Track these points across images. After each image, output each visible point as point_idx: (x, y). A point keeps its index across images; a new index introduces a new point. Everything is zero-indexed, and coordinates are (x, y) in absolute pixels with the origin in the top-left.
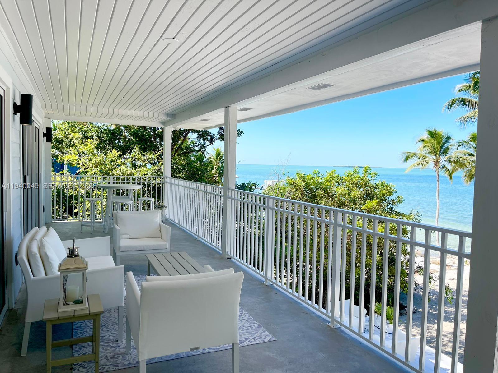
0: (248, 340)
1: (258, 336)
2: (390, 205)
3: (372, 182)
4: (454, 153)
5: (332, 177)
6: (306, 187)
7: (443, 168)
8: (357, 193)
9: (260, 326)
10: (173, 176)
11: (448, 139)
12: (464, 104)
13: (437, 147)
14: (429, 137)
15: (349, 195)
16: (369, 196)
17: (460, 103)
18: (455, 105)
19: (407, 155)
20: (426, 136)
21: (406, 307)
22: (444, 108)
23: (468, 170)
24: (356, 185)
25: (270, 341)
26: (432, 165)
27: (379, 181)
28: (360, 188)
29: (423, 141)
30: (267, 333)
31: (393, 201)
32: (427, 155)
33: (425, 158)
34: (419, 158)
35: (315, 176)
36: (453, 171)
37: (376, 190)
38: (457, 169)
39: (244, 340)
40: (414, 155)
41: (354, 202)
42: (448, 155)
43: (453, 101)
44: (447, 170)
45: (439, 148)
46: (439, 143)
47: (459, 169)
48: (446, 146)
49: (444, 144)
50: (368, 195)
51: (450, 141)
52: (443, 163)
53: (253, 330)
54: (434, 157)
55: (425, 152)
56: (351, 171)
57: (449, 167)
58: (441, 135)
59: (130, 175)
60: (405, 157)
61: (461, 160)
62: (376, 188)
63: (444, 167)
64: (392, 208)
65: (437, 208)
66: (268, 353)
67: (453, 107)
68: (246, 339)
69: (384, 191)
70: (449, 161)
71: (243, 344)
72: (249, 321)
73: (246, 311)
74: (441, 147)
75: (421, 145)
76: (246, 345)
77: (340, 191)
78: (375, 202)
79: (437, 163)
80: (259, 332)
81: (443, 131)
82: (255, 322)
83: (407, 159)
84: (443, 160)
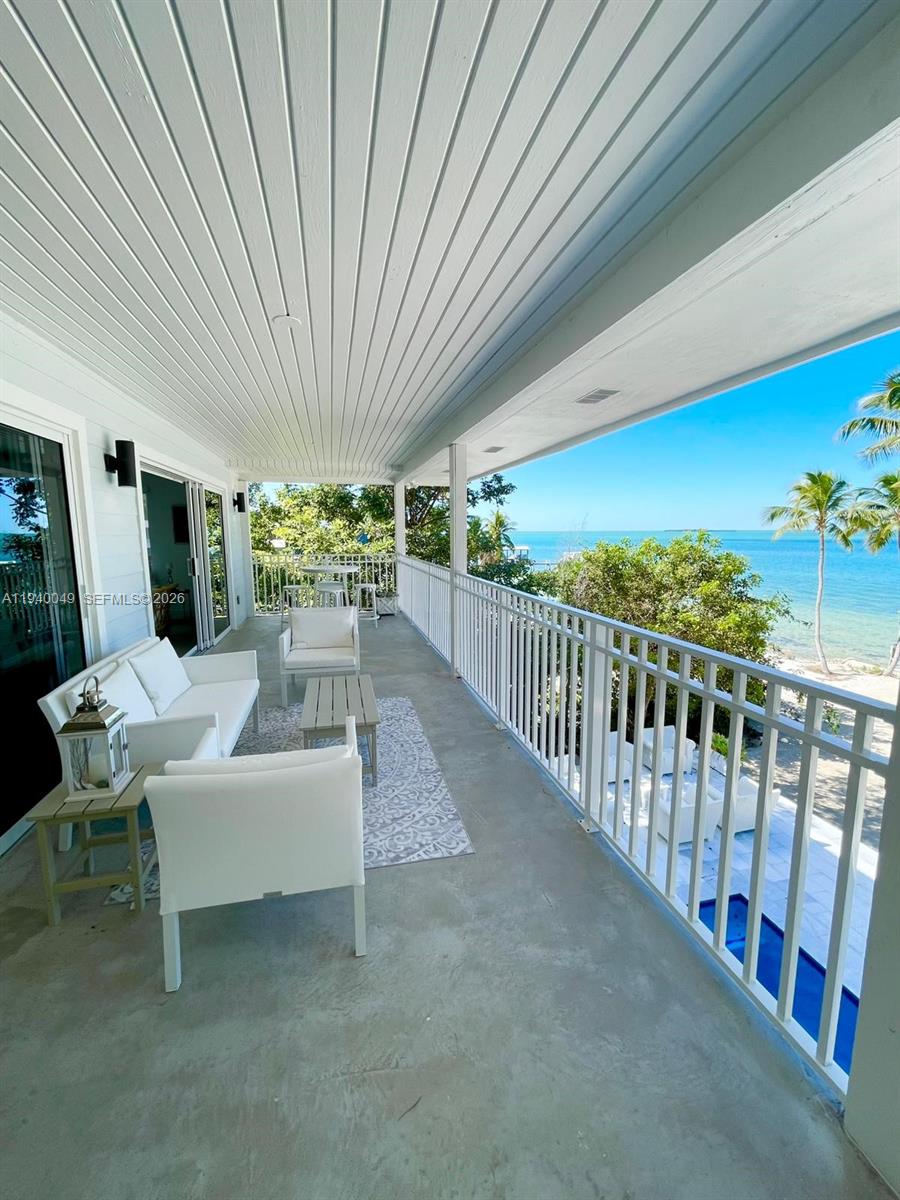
0: (424, 849)
1: (445, 840)
2: (739, 589)
3: (712, 554)
4: (851, 504)
5: (648, 547)
6: (606, 562)
7: (832, 529)
8: (686, 571)
9: (456, 817)
10: (409, 553)
11: (842, 484)
12: (873, 426)
13: (823, 497)
14: (810, 482)
15: (673, 573)
16: (707, 575)
17: (865, 426)
18: (856, 430)
19: (774, 511)
20: (805, 482)
21: (761, 735)
22: (837, 438)
23: (875, 531)
24: (685, 559)
25: (463, 854)
26: (813, 525)
27: (722, 552)
28: (692, 564)
29: (799, 489)
30: (463, 834)
31: (744, 581)
32: (805, 510)
33: (801, 514)
34: (792, 515)
35: (624, 546)
36: (849, 533)
37: (718, 566)
38: (856, 530)
39: (417, 846)
40: (785, 510)
41: (682, 583)
42: (840, 510)
43: (853, 425)
44: (839, 531)
45: (826, 499)
46: (825, 491)
47: (859, 529)
48: (837, 495)
49: (834, 492)
50: (704, 572)
51: (845, 487)
52: (833, 521)
53: (443, 825)
54: (818, 513)
55: (803, 505)
56: (680, 538)
57: (842, 527)
58: (830, 480)
59: (355, 552)
60: (769, 516)
61: (862, 516)
62: (717, 563)
63: (834, 527)
64: (742, 592)
65: (820, 589)
66: (447, 884)
67: (851, 434)
68: (422, 845)
69: (730, 567)
70: (842, 517)
71: (411, 857)
72: (443, 804)
73: (447, 781)
74: (830, 497)
75: (797, 495)
76: (417, 859)
77: (659, 567)
78: (715, 583)
79: (821, 522)
80: (451, 830)
81: (832, 473)
82: (452, 807)
83: (773, 517)
84: (831, 517)
